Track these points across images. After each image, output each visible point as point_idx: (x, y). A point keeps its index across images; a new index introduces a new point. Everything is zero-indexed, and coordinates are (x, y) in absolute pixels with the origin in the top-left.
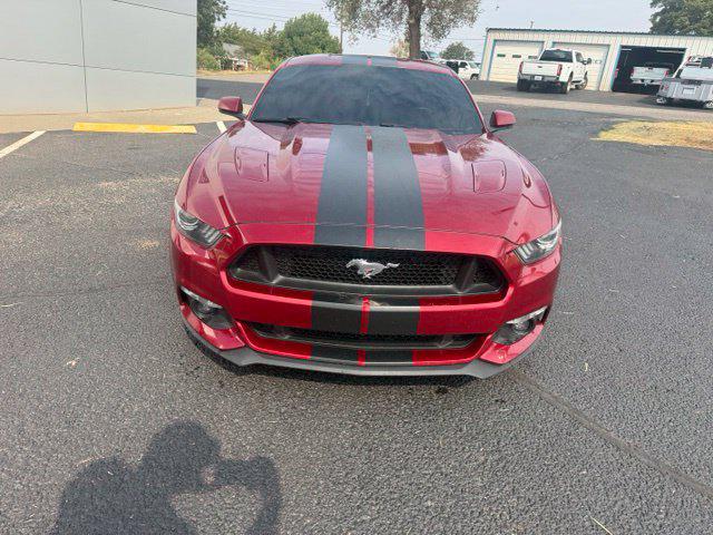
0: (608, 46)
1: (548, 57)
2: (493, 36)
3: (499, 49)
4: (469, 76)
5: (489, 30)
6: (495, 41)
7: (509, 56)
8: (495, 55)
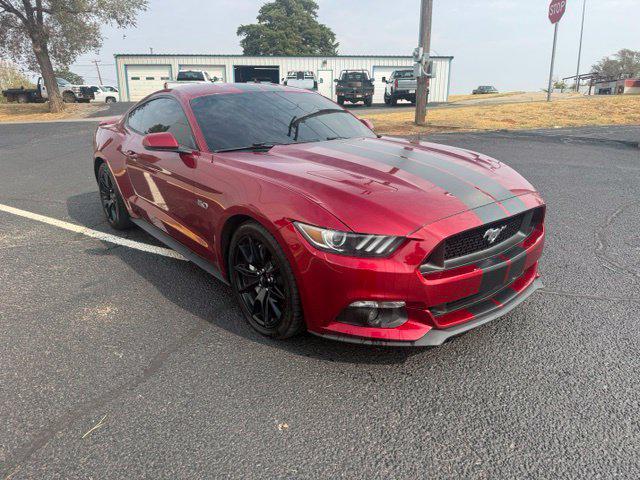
0: (224, 66)
1: (182, 77)
2: (122, 62)
3: (131, 73)
4: (104, 100)
5: (117, 56)
6: (126, 65)
7: (143, 79)
8: (129, 78)
